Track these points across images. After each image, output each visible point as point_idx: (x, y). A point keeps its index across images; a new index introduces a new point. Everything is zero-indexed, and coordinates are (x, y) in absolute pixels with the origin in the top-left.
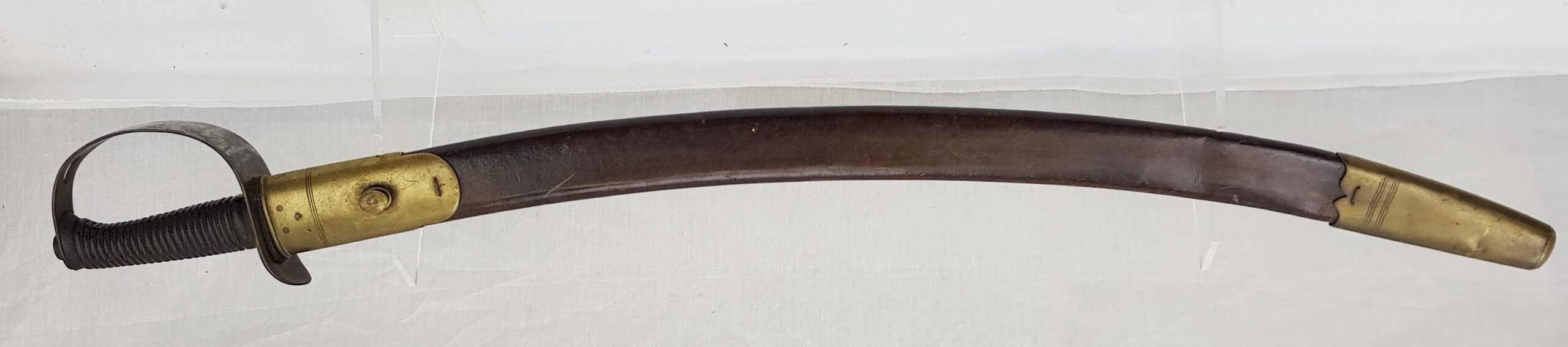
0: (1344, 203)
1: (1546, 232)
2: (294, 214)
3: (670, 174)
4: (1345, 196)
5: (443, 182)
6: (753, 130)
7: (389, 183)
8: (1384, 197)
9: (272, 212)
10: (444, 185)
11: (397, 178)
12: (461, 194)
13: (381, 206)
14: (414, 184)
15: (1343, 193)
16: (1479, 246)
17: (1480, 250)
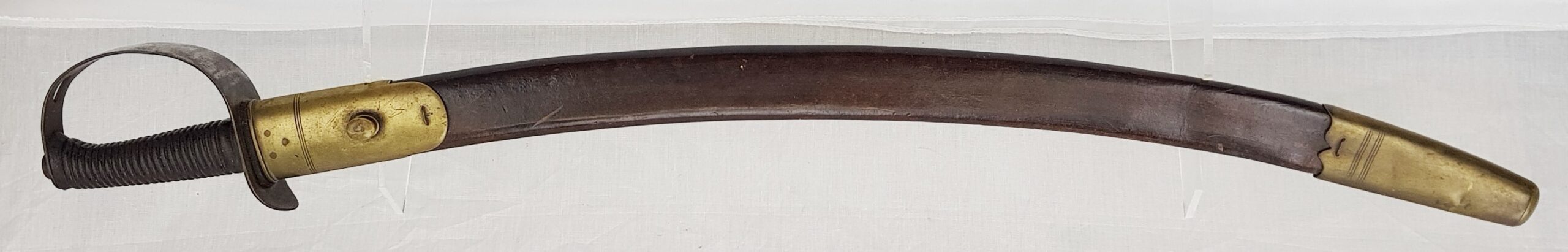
0: (1328, 155)
1: (1530, 189)
2: (281, 140)
3: (657, 109)
4: (1330, 148)
5: (431, 112)
6: (742, 67)
7: (376, 110)
8: (1369, 149)
9: (259, 136)
10: (432, 114)
11: (385, 106)
12: (448, 124)
13: (368, 134)
14: (401, 112)
15: (1327, 144)
16: (1462, 201)
17: (1463, 205)
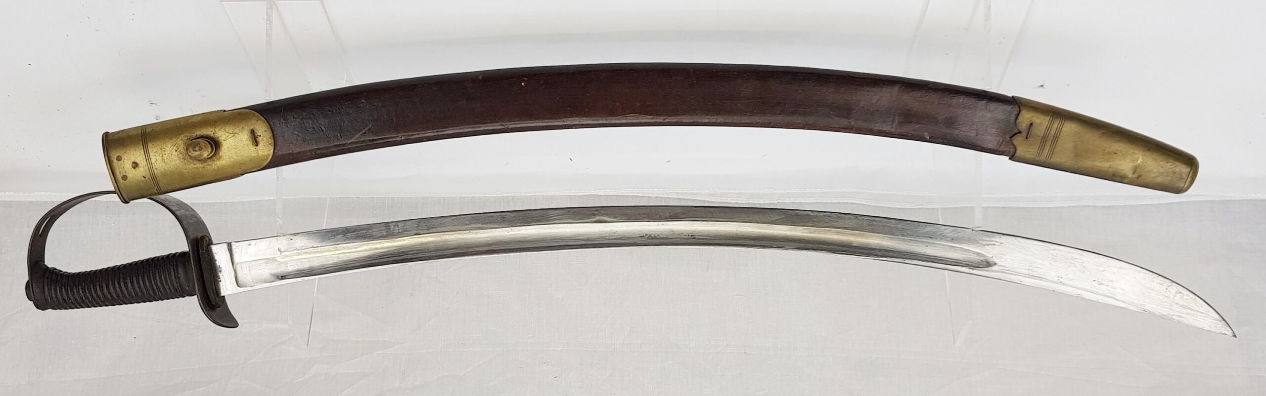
0: (1019, 138)
1: (1191, 162)
2: (131, 163)
3: (452, 126)
4: (1020, 132)
5: (259, 134)
6: (523, 84)
7: (212, 135)
8: (1053, 132)
9: (112, 161)
10: (260, 136)
11: (221, 134)
12: (274, 144)
13: (205, 154)
14: (234, 136)
15: (1019, 130)
16: (1134, 173)
17: (1136, 176)
